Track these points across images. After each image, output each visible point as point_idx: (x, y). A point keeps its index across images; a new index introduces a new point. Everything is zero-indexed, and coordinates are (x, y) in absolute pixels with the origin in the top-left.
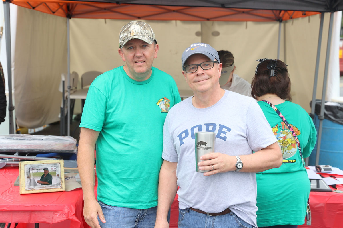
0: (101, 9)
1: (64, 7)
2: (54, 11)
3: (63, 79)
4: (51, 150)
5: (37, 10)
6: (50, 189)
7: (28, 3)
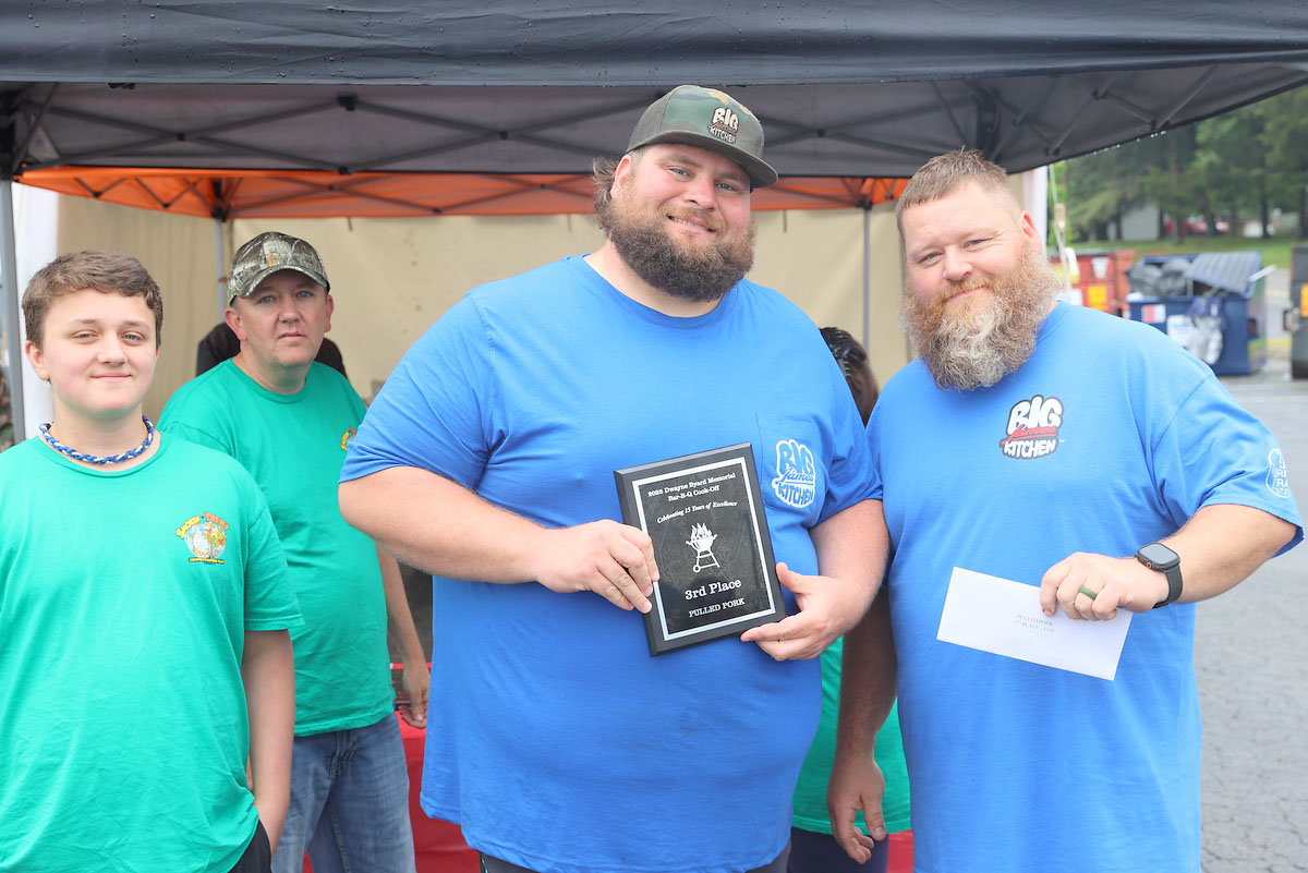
0: (319, 187)
1: (203, 187)
2: (166, 200)
5: (106, 200)
7: (78, 180)
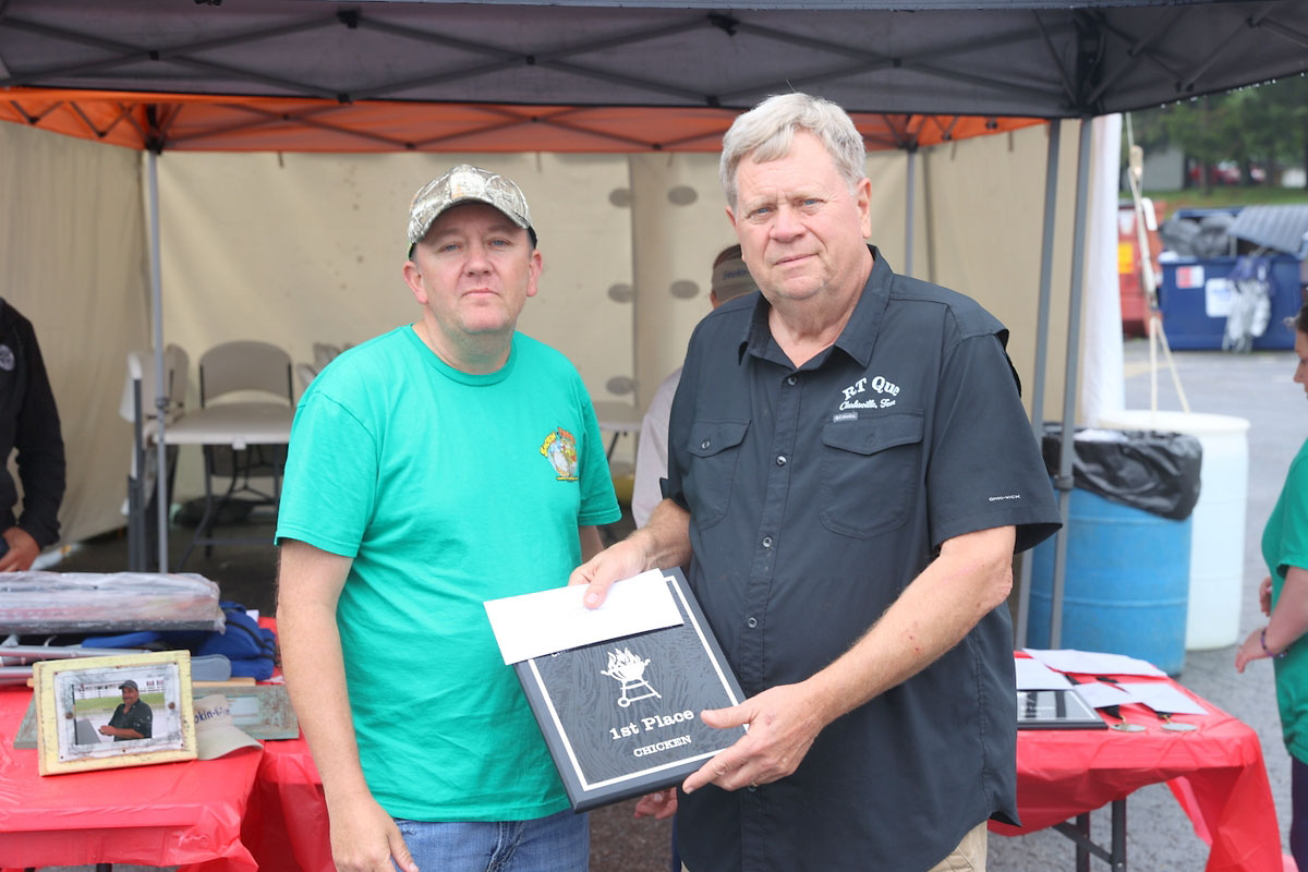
0: (272, 116)
1: (137, 113)
2: (101, 128)
3: (136, 372)
4: (134, 623)
5: (44, 128)
6: (146, 753)
7: (14, 103)
